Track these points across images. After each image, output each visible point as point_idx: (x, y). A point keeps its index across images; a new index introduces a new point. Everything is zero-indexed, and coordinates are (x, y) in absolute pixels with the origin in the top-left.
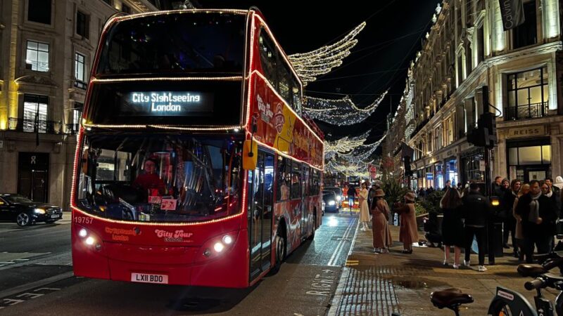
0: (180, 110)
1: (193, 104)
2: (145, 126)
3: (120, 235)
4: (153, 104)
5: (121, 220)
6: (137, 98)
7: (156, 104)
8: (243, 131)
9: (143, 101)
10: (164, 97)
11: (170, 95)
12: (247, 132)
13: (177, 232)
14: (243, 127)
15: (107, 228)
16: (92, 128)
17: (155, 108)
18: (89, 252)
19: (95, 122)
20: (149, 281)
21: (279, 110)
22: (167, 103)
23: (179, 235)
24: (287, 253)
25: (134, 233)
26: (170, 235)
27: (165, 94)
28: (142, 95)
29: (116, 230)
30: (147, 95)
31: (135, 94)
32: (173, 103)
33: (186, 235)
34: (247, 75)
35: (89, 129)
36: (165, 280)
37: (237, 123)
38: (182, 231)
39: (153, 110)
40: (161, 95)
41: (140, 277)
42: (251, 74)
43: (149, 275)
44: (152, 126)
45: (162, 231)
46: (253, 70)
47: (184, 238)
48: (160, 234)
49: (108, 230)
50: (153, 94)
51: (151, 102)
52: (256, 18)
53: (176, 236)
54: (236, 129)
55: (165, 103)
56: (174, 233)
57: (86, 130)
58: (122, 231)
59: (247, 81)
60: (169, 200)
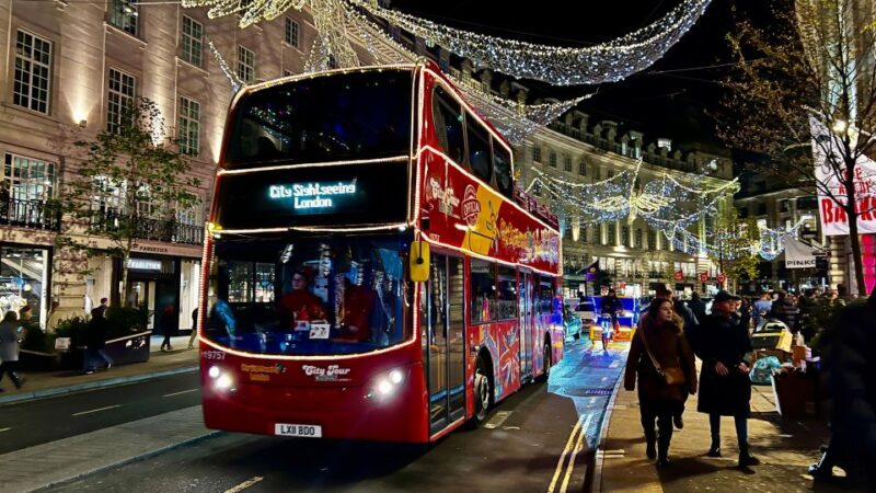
0: (330, 205)
1: (346, 197)
2: (286, 229)
3: (260, 373)
4: (296, 200)
5: (259, 353)
6: (277, 192)
7: (301, 198)
8: (411, 230)
9: (283, 196)
10: (311, 189)
11: (317, 185)
12: (417, 231)
13: (330, 367)
14: (411, 224)
15: (243, 365)
16: (222, 235)
17: (299, 204)
18: (222, 397)
19: (225, 227)
20: (297, 434)
21: (471, 194)
22: (313, 197)
23: (334, 371)
24: (496, 400)
25: (276, 370)
26: (322, 372)
27: (310, 185)
28: (282, 188)
29: (253, 368)
30: (287, 188)
31: (273, 188)
32: (322, 197)
33: (342, 372)
34: (415, 153)
35: (218, 236)
36: (318, 432)
37: (402, 219)
38: (336, 366)
39: (297, 206)
40: (306, 186)
41: (286, 430)
42: (420, 151)
43: (297, 426)
44: (295, 228)
45: (311, 367)
46: (422, 146)
47: (340, 376)
48: (309, 370)
49: (245, 368)
50: (296, 186)
51: (293, 197)
52: (426, 74)
53: (329, 373)
54: (402, 227)
55: (312, 197)
56: (327, 370)
57: (214, 238)
58: (262, 369)
59: (415, 162)
60: (320, 326)
